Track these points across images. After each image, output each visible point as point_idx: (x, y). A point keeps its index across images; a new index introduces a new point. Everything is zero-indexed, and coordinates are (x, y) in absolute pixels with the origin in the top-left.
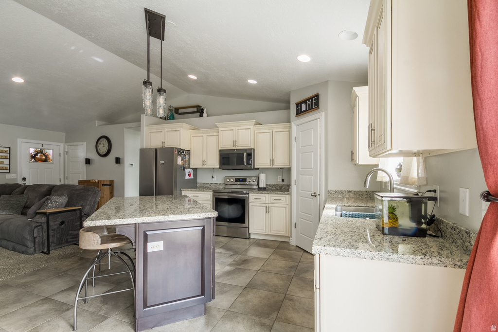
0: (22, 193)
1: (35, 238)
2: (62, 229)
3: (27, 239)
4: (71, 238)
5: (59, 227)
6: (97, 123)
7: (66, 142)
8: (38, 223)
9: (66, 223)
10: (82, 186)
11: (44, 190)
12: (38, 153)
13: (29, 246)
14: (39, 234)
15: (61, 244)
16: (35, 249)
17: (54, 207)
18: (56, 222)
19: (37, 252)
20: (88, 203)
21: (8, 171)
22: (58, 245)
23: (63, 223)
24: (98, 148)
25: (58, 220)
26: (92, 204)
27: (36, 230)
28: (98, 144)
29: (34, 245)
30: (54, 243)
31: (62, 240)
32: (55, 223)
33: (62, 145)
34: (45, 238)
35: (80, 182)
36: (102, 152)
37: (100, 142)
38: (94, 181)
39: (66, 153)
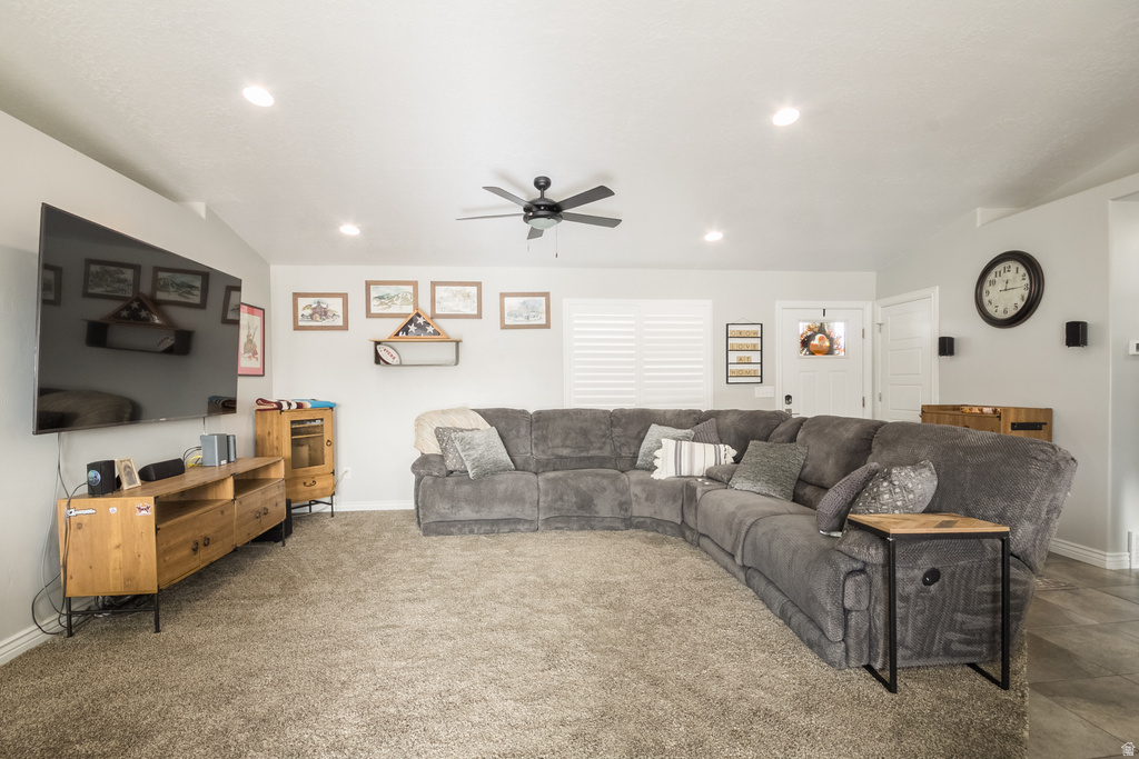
0: (793, 439)
1: (846, 612)
2: (932, 598)
3: (824, 610)
4: (960, 642)
5: (922, 591)
6: (981, 215)
7: (878, 297)
8: (854, 559)
9: (945, 578)
10: (989, 433)
11: (848, 434)
12: (816, 333)
13: (829, 635)
14: (859, 602)
15: (928, 655)
16: (847, 650)
17: (897, 507)
18: (912, 568)
19: (853, 663)
20: (1029, 509)
21: (758, 380)
22: (919, 655)
23: (933, 576)
24: (986, 299)
25: (920, 562)
26: (1044, 515)
27: (850, 584)
28: (986, 285)
29: (845, 635)
30: (907, 648)
31: (932, 642)
32: (911, 574)
33: (868, 306)
34: (880, 623)
35: (927, 411)
36: (1001, 309)
37: (991, 276)
38: (976, 410)
39: (877, 327)
